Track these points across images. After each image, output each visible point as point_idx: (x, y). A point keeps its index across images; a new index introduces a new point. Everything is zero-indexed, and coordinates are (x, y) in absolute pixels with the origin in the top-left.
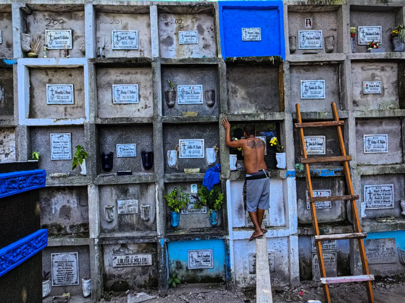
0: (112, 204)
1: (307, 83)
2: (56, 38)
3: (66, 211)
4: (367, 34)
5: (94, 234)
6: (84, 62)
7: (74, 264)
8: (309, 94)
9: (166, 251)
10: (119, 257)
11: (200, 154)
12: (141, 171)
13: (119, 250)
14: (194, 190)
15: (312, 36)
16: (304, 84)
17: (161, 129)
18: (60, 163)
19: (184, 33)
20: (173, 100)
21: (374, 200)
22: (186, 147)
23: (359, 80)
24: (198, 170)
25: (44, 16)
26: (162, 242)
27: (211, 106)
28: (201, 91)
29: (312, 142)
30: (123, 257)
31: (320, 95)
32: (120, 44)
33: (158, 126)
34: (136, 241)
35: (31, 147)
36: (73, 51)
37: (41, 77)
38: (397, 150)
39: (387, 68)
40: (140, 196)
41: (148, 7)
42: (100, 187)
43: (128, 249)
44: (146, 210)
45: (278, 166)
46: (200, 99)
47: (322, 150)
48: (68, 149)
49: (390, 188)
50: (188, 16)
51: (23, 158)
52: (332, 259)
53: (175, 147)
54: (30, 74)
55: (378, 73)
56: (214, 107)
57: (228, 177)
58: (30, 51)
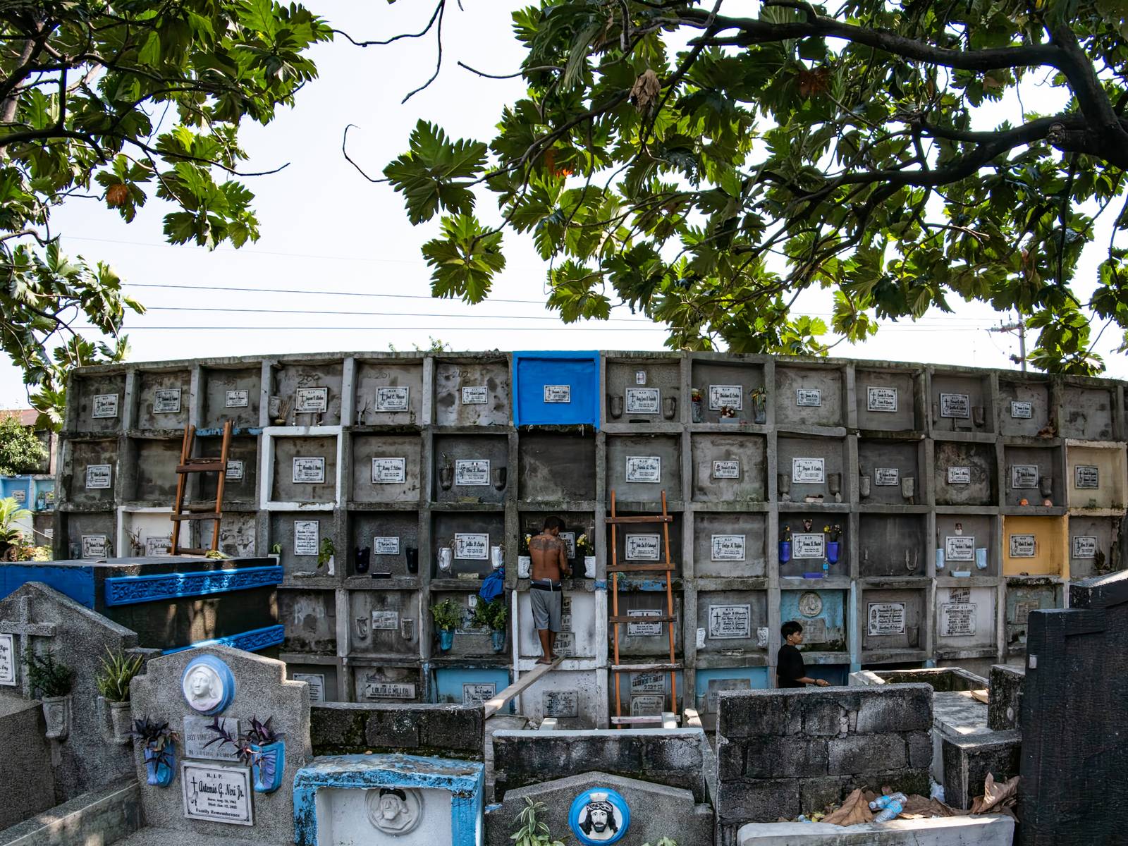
0: (366, 615)
1: (636, 460)
2: (308, 399)
3: (310, 622)
4: (722, 396)
5: (342, 652)
6: (337, 430)
7: (320, 689)
8: (637, 475)
9: (433, 681)
10: (373, 685)
11: (482, 554)
12: (404, 574)
13: (373, 677)
14: (472, 602)
15: (645, 396)
16: (631, 462)
17: (429, 521)
18: (304, 560)
19: (469, 389)
20: (447, 479)
21: (722, 626)
22: (464, 544)
23: (708, 458)
24: (476, 575)
25: (297, 371)
26: (426, 667)
27: (500, 489)
28: (487, 468)
29: (640, 542)
30: (379, 686)
31: (653, 478)
32: (386, 405)
33: (425, 515)
34: (394, 664)
35: (273, 539)
36: (327, 415)
37: (288, 448)
38: (758, 558)
39: (748, 444)
40: (401, 607)
41: (422, 359)
42: (351, 592)
43: (386, 676)
44: (408, 626)
45: (587, 574)
46: (484, 480)
47: (653, 554)
48: (315, 542)
49: (745, 611)
50: (477, 367)
51: (264, 554)
52: (658, 703)
53: (450, 544)
54: (276, 445)
55: (735, 449)
56: (504, 491)
57: (514, 586)
58: (278, 418)
